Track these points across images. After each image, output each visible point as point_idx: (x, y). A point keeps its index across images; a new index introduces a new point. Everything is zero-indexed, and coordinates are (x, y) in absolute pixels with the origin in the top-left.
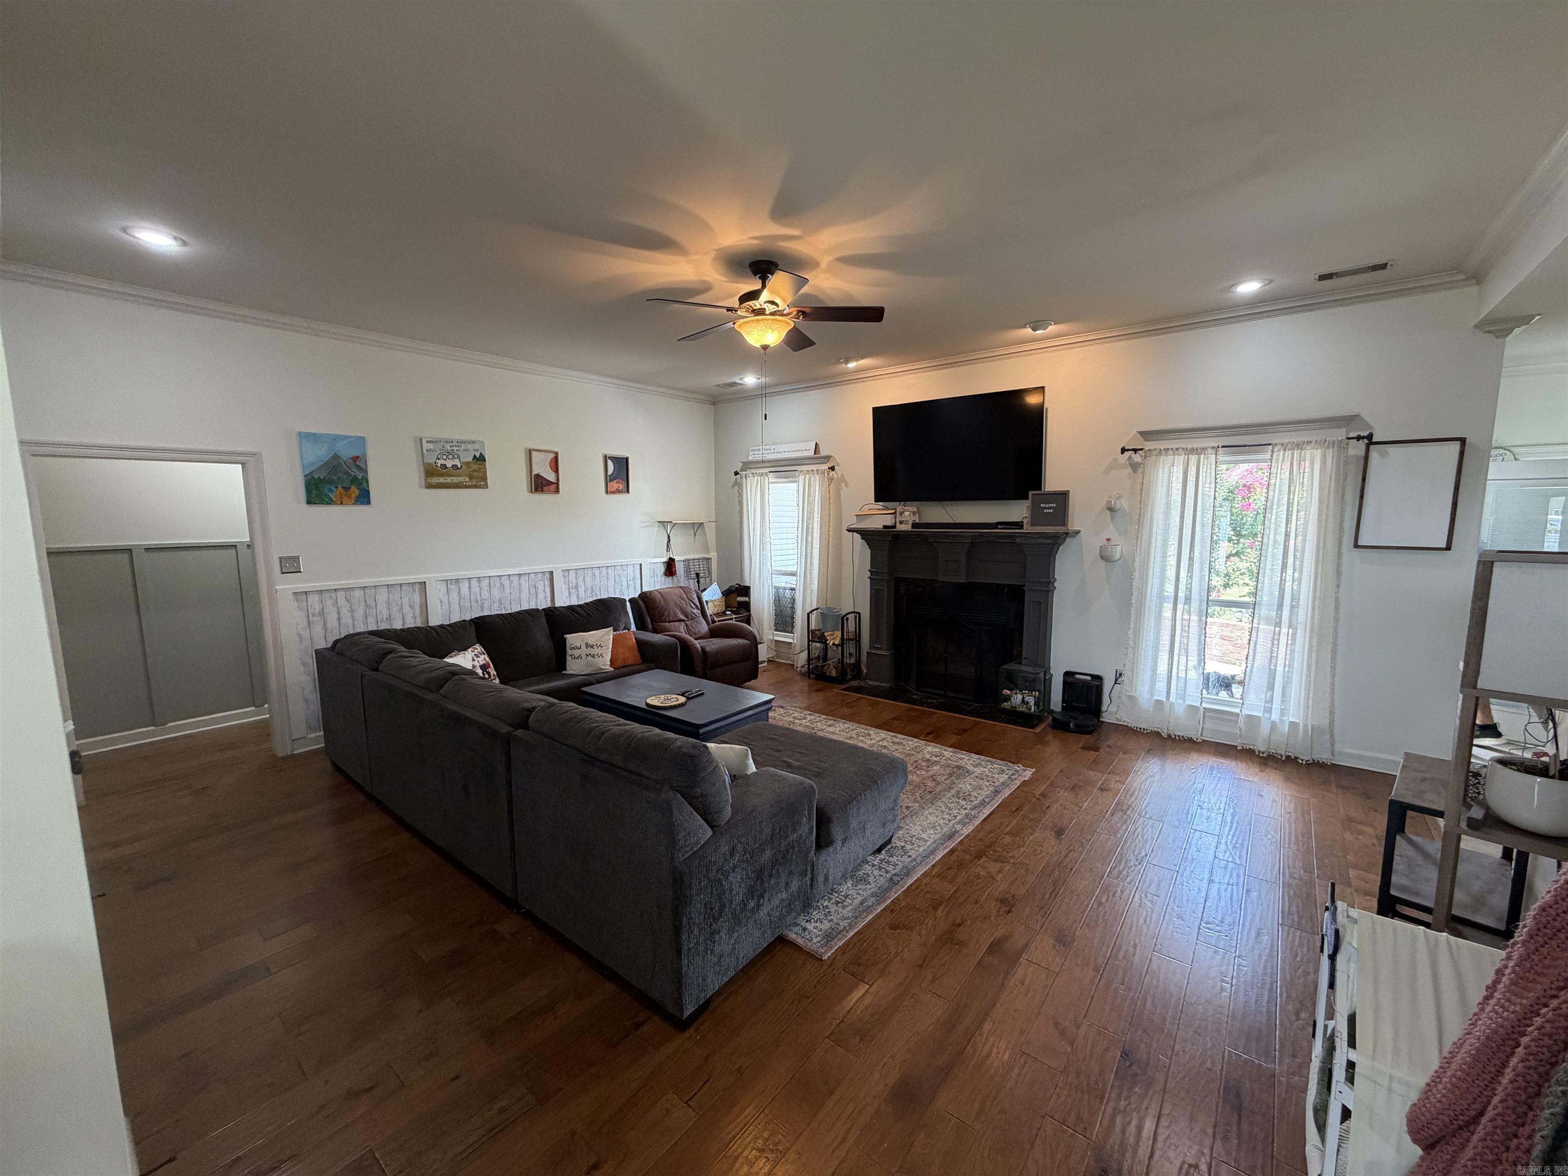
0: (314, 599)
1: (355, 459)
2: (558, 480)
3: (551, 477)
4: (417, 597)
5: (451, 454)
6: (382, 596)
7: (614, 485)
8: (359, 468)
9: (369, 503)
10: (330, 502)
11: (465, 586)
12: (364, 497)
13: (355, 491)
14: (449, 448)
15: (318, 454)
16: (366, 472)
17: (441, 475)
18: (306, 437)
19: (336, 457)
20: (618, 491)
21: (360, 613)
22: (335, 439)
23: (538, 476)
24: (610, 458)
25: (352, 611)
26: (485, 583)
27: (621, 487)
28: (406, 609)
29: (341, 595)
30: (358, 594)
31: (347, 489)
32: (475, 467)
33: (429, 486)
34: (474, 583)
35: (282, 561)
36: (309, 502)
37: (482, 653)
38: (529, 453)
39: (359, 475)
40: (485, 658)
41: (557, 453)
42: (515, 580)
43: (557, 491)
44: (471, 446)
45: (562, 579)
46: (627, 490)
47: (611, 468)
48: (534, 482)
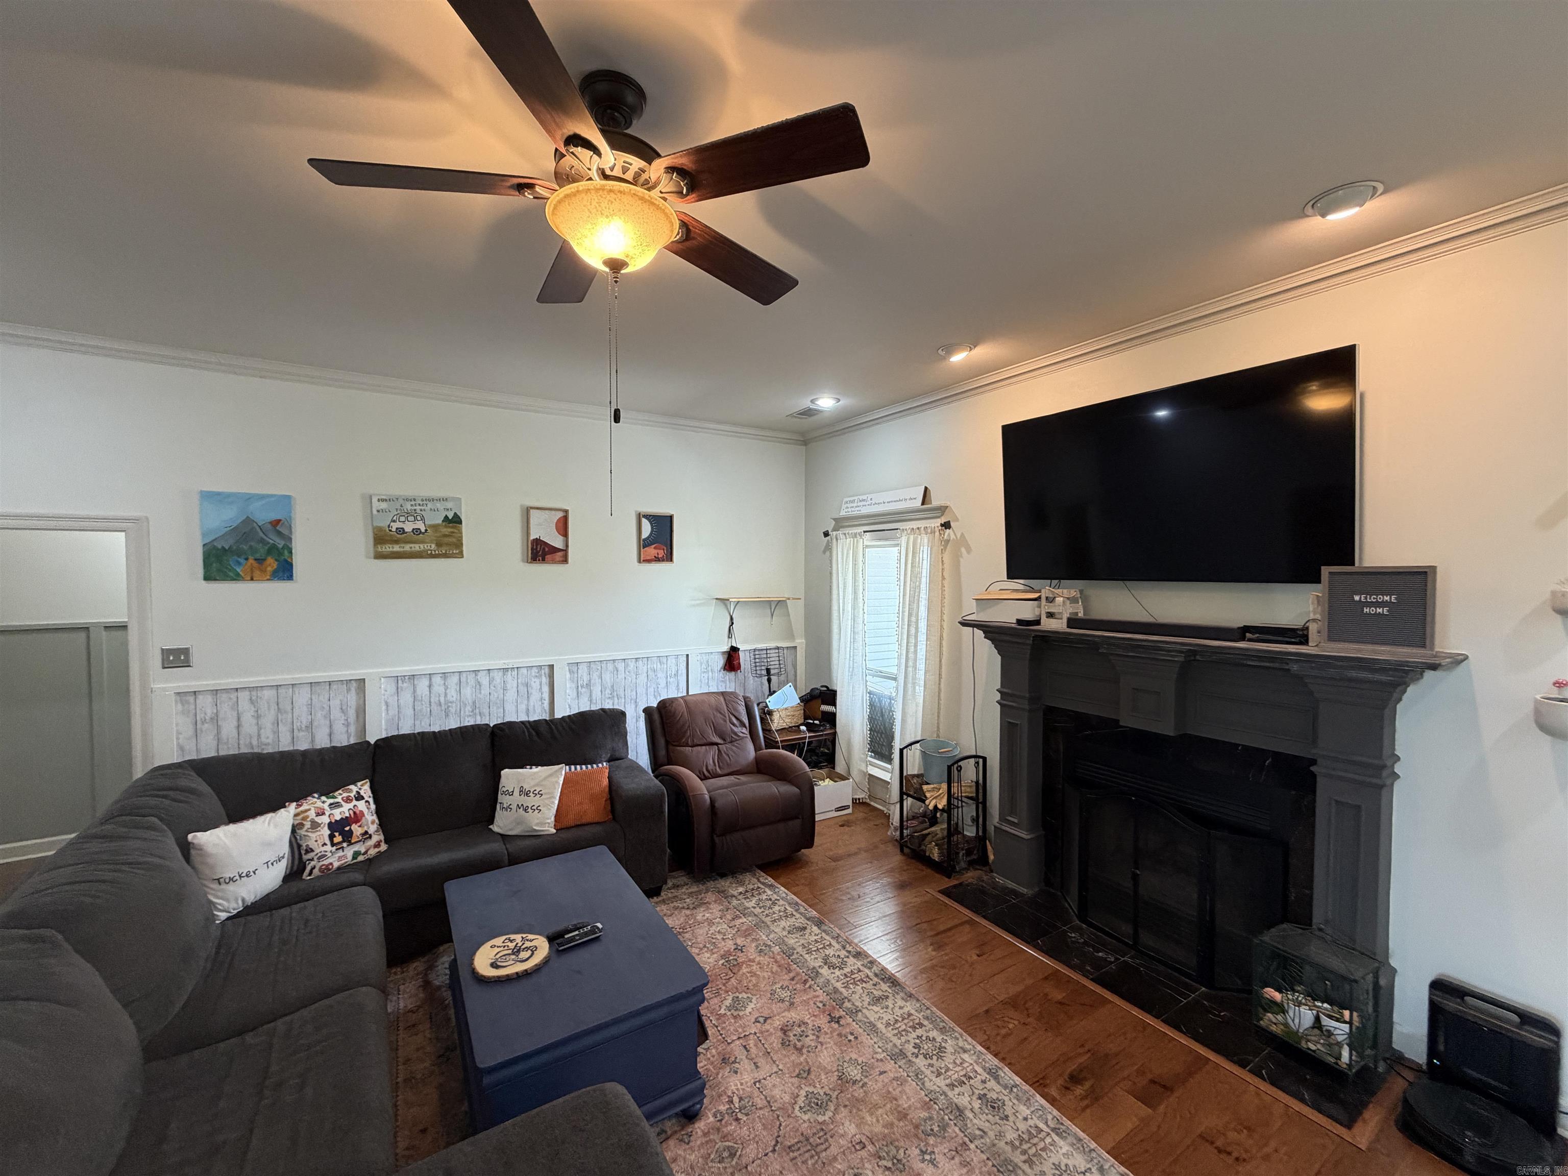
0: (206, 702)
1: (276, 523)
2: (567, 546)
3: (557, 542)
4: (352, 699)
5: (413, 515)
6: (302, 697)
7: (652, 551)
8: (279, 533)
9: (290, 577)
10: (237, 578)
11: (422, 684)
12: (285, 571)
13: (272, 564)
14: (410, 508)
15: (227, 516)
16: (290, 539)
17: (397, 542)
18: (208, 497)
19: (248, 521)
20: (657, 560)
22: (249, 498)
23: (537, 542)
24: (646, 516)
27: (661, 553)
30: (268, 694)
31: (261, 561)
32: (447, 531)
33: (379, 556)
34: (437, 680)
35: (166, 653)
36: (207, 578)
37: (359, 797)
38: (527, 512)
39: (280, 543)
40: (361, 805)
41: (566, 511)
42: (498, 676)
43: (565, 560)
44: (439, 505)
45: (567, 675)
46: (669, 557)
47: (647, 529)
48: (532, 549)
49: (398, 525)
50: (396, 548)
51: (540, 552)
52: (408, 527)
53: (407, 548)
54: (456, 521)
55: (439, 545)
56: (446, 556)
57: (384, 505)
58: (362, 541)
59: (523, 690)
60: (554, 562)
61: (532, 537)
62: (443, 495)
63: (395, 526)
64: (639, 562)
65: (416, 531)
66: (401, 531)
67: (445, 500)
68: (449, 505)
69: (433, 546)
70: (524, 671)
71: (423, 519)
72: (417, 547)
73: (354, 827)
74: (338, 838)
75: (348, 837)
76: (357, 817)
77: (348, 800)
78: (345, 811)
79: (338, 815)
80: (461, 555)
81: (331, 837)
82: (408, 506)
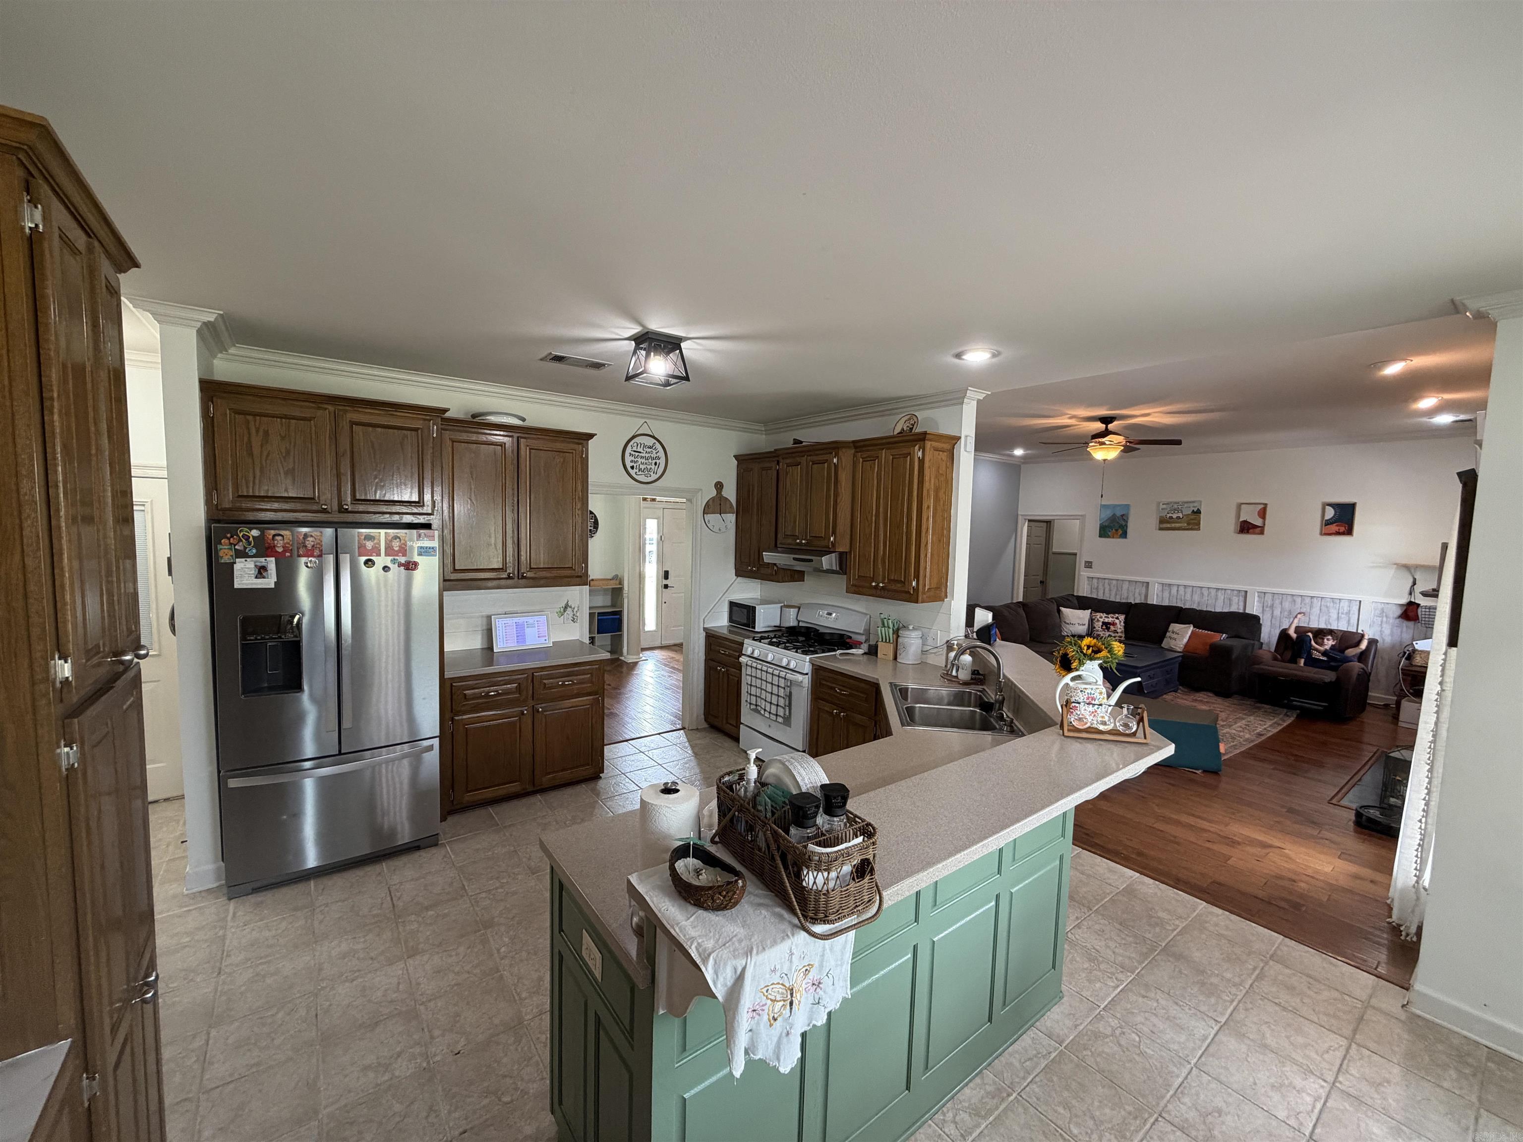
0: (1095, 581)
1: (1122, 516)
2: (1264, 524)
3: (1258, 522)
4: (1144, 591)
5: (1178, 510)
6: (1126, 586)
7: (1334, 528)
8: (1124, 519)
9: (1126, 537)
10: (1109, 537)
11: (1174, 590)
12: (1124, 535)
13: (1120, 532)
14: (1175, 507)
15: (1108, 513)
16: (1127, 522)
17: (1168, 522)
18: (1103, 507)
19: (1114, 515)
20: (1338, 533)
21: (1113, 593)
22: (1115, 506)
23: (1245, 522)
24: (1330, 505)
25: (1110, 590)
26: (1189, 590)
27: (1342, 529)
28: (1137, 595)
29: (1107, 581)
30: (1114, 582)
31: (1117, 530)
32: (1193, 517)
33: (1161, 529)
34: (1182, 589)
35: (1086, 562)
36: (1100, 537)
37: (1117, 618)
38: (1239, 506)
39: (1124, 523)
40: (1117, 621)
41: (1266, 504)
42: (1213, 592)
43: (1262, 533)
44: (1191, 505)
45: (1256, 598)
46: (1349, 532)
47: (1330, 513)
48: (1241, 526)
49: (1171, 515)
50: (1169, 525)
51: (1246, 528)
52: (1175, 516)
53: (1173, 525)
54: (1199, 512)
55: (1188, 524)
56: (1191, 529)
57: (1164, 506)
58: (1154, 522)
59: (1227, 602)
60: (1254, 533)
61: (1241, 520)
62: (1192, 499)
63: (1169, 516)
64: (1321, 534)
65: (1178, 518)
66: (1171, 518)
67: (1194, 502)
68: (1195, 504)
69: (1185, 525)
70: (1229, 592)
71: (1182, 512)
72: (1177, 525)
73: (1111, 627)
74: (1104, 627)
75: (1108, 629)
76: (1114, 624)
77: (1113, 617)
78: (1110, 620)
79: (1106, 620)
80: (1199, 529)
81: (1102, 626)
82: (1176, 506)
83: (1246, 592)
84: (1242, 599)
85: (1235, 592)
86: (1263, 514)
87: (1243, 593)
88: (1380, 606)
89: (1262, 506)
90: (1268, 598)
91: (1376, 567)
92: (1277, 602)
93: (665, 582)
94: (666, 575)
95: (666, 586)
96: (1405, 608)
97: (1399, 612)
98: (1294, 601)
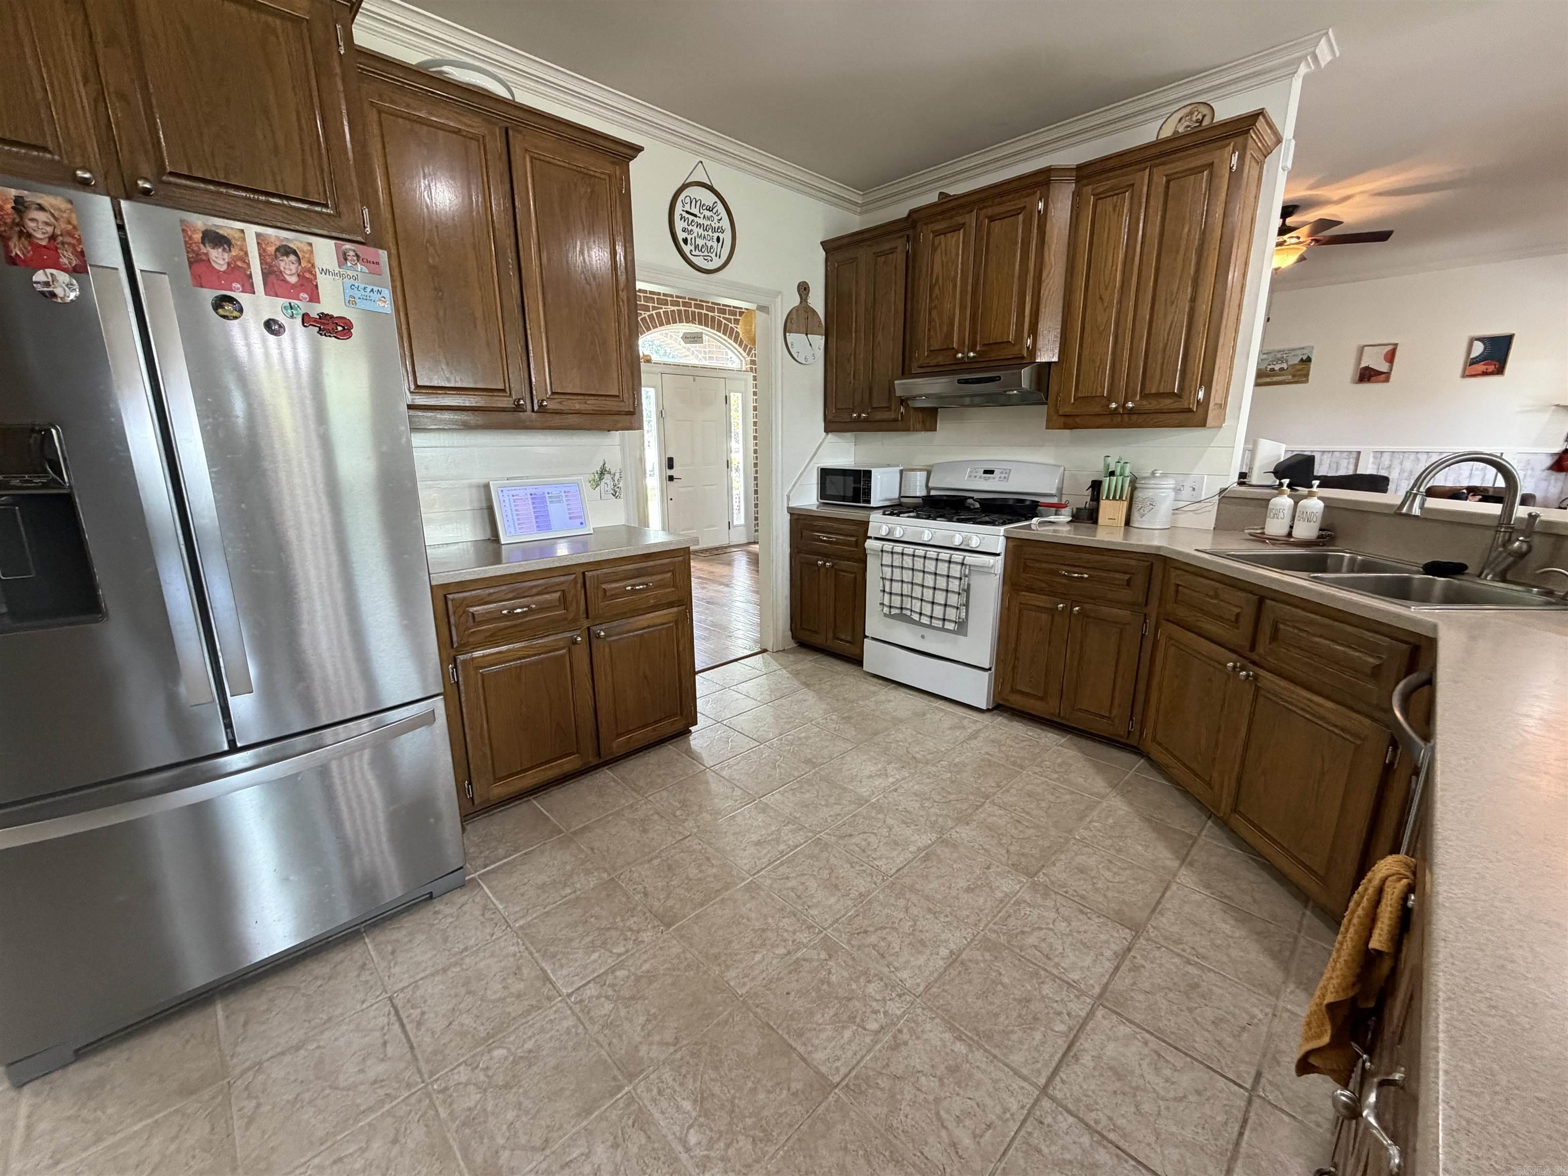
2: (1391, 370)
3: (1383, 367)
5: (1281, 360)
7: (1481, 367)
17: (1268, 376)
20: (1485, 374)
23: (1367, 368)
24: (1479, 339)
27: (1491, 368)
32: (1300, 367)
38: (1361, 350)
41: (1396, 345)
44: (1299, 352)
45: (1371, 460)
46: (1500, 371)
47: (1478, 349)
48: (1361, 374)
49: (1272, 366)
50: (1268, 380)
51: (1367, 375)
52: (1277, 367)
53: (1274, 379)
54: (1309, 360)
55: (1294, 376)
56: (1297, 382)
57: (1265, 356)
59: (1334, 466)
61: (1363, 365)
62: (1302, 346)
63: (1269, 367)
65: (1282, 369)
66: (1272, 370)
67: (1303, 348)
68: (1305, 351)
69: (1290, 377)
70: (1337, 454)
71: (1287, 362)
72: (1279, 378)
80: (1307, 381)
82: (1279, 356)
83: (1359, 453)
84: (1352, 461)
85: (1345, 455)
86: (1390, 357)
87: (1355, 455)
88: (1526, 457)
89: (1390, 347)
90: (1386, 457)
91: (1528, 411)
92: (1396, 462)
93: (670, 473)
94: (670, 464)
95: (671, 478)
96: (1556, 458)
97: (1549, 462)
98: (1418, 459)
